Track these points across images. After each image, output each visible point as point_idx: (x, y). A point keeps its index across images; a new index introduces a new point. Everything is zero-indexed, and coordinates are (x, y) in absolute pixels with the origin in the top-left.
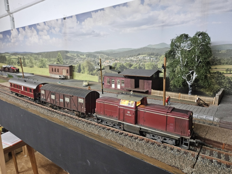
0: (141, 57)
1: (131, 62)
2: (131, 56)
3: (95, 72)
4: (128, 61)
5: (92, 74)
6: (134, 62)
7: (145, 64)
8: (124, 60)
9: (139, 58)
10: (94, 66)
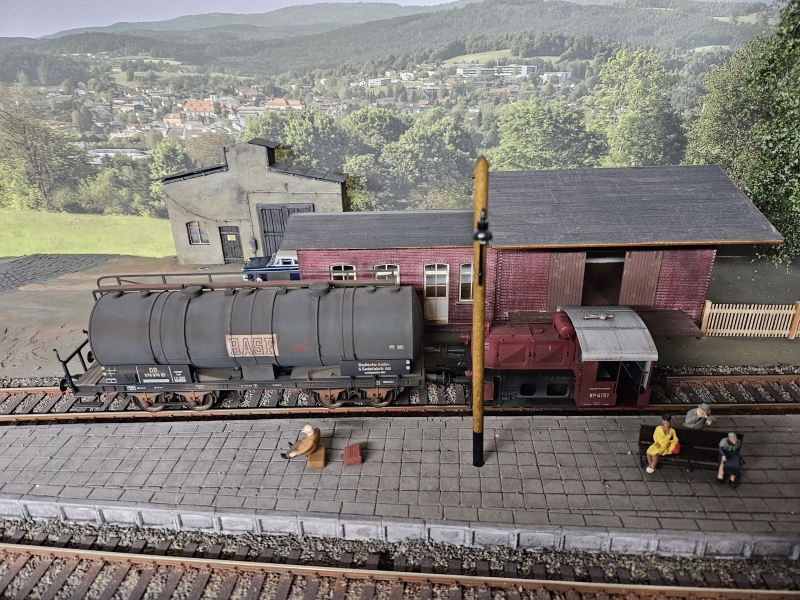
0: (467, 66)
1: (400, 104)
2: (393, 59)
3: (96, 188)
4: (372, 98)
5: (74, 208)
6: (422, 103)
7: (502, 110)
8: (341, 93)
9: (460, 71)
10: (81, 145)
